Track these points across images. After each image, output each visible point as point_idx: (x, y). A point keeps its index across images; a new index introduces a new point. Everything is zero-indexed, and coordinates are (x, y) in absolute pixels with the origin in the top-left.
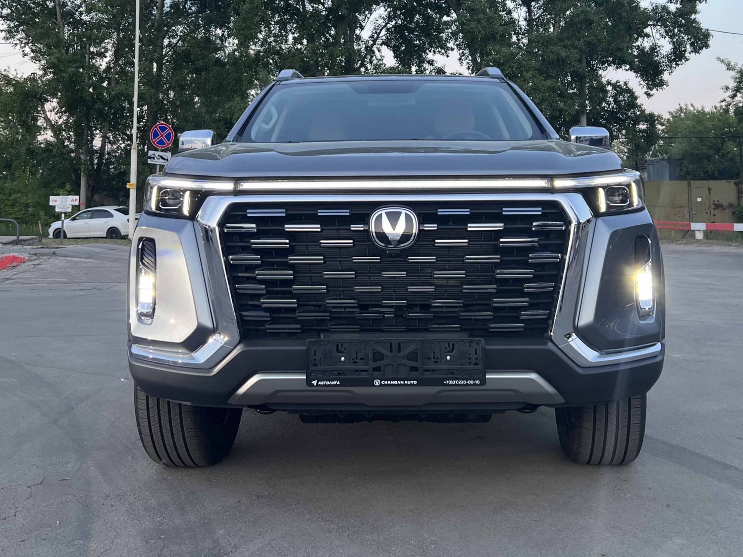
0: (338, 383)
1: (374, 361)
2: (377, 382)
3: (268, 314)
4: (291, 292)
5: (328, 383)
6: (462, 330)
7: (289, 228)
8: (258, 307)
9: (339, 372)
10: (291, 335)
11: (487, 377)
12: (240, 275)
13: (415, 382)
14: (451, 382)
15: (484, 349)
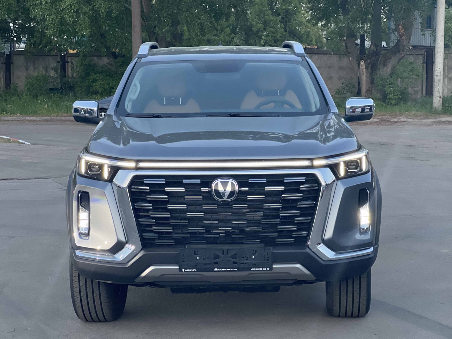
0: (196, 270)
1: (214, 259)
2: (216, 270)
3: (157, 235)
4: (169, 223)
5: (190, 270)
6: (261, 243)
7: (167, 189)
8: (151, 231)
9: (196, 265)
10: (169, 246)
11: (273, 266)
12: (141, 214)
13: (236, 270)
14: (255, 269)
15: (272, 253)
